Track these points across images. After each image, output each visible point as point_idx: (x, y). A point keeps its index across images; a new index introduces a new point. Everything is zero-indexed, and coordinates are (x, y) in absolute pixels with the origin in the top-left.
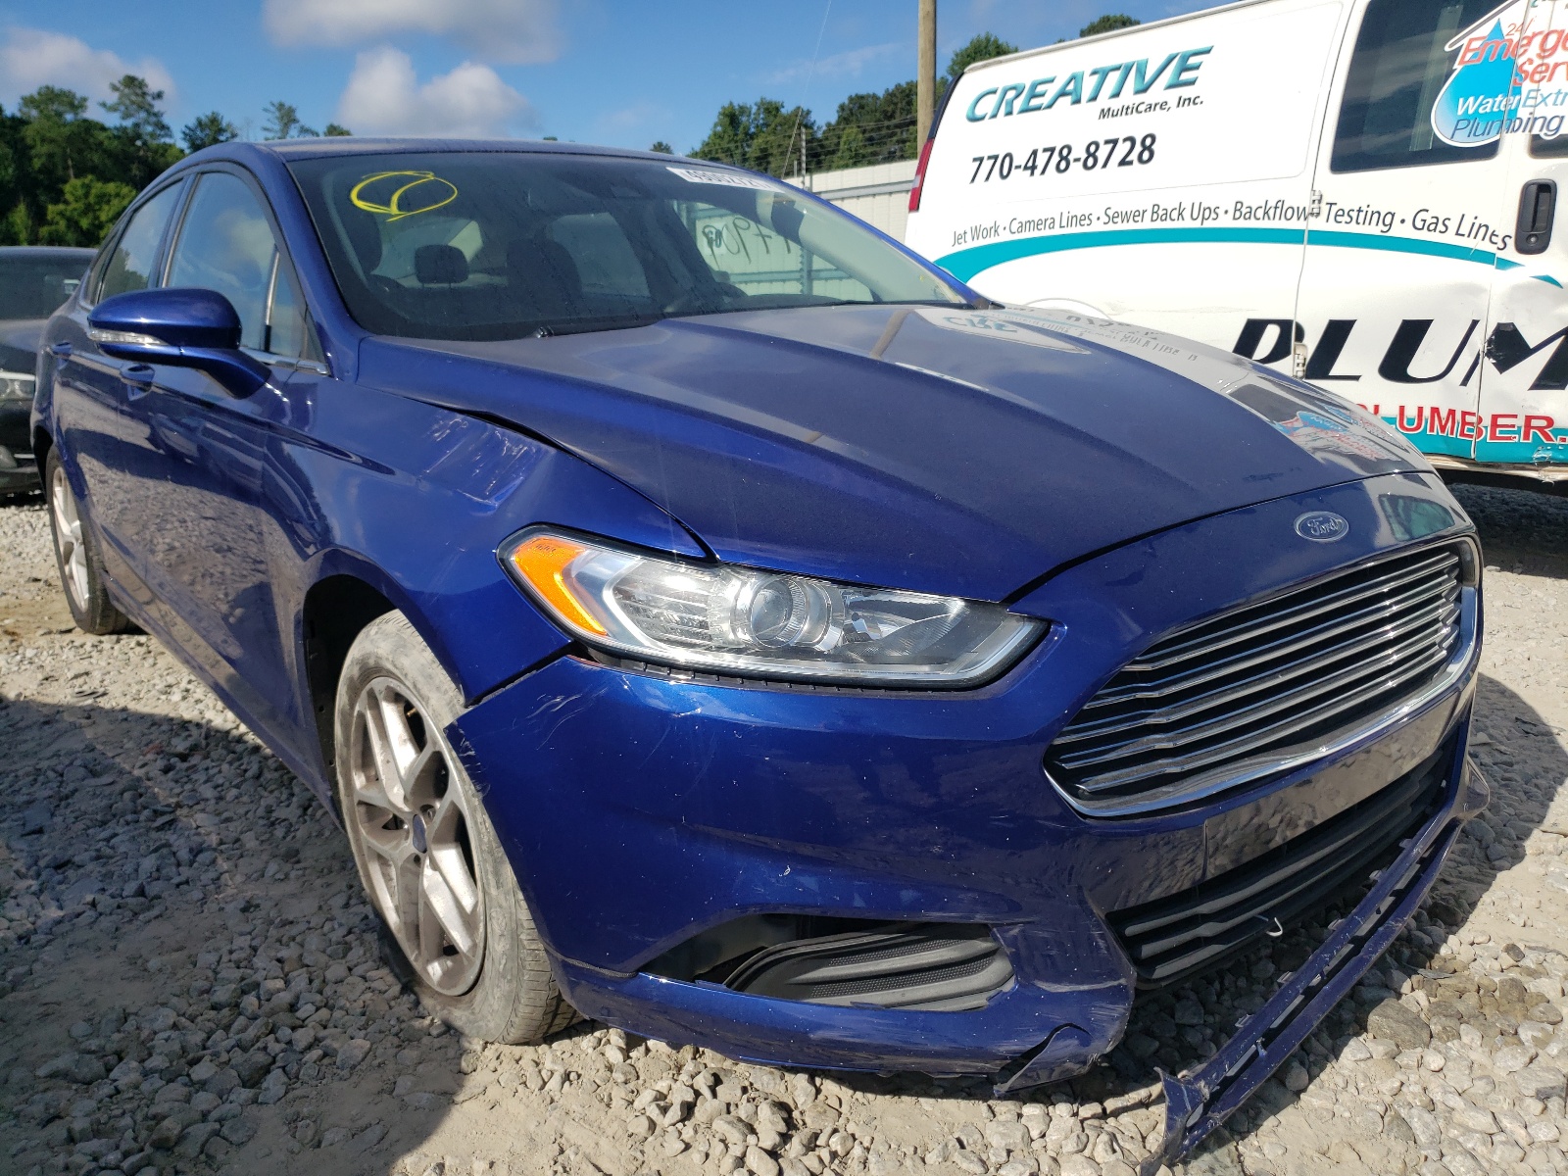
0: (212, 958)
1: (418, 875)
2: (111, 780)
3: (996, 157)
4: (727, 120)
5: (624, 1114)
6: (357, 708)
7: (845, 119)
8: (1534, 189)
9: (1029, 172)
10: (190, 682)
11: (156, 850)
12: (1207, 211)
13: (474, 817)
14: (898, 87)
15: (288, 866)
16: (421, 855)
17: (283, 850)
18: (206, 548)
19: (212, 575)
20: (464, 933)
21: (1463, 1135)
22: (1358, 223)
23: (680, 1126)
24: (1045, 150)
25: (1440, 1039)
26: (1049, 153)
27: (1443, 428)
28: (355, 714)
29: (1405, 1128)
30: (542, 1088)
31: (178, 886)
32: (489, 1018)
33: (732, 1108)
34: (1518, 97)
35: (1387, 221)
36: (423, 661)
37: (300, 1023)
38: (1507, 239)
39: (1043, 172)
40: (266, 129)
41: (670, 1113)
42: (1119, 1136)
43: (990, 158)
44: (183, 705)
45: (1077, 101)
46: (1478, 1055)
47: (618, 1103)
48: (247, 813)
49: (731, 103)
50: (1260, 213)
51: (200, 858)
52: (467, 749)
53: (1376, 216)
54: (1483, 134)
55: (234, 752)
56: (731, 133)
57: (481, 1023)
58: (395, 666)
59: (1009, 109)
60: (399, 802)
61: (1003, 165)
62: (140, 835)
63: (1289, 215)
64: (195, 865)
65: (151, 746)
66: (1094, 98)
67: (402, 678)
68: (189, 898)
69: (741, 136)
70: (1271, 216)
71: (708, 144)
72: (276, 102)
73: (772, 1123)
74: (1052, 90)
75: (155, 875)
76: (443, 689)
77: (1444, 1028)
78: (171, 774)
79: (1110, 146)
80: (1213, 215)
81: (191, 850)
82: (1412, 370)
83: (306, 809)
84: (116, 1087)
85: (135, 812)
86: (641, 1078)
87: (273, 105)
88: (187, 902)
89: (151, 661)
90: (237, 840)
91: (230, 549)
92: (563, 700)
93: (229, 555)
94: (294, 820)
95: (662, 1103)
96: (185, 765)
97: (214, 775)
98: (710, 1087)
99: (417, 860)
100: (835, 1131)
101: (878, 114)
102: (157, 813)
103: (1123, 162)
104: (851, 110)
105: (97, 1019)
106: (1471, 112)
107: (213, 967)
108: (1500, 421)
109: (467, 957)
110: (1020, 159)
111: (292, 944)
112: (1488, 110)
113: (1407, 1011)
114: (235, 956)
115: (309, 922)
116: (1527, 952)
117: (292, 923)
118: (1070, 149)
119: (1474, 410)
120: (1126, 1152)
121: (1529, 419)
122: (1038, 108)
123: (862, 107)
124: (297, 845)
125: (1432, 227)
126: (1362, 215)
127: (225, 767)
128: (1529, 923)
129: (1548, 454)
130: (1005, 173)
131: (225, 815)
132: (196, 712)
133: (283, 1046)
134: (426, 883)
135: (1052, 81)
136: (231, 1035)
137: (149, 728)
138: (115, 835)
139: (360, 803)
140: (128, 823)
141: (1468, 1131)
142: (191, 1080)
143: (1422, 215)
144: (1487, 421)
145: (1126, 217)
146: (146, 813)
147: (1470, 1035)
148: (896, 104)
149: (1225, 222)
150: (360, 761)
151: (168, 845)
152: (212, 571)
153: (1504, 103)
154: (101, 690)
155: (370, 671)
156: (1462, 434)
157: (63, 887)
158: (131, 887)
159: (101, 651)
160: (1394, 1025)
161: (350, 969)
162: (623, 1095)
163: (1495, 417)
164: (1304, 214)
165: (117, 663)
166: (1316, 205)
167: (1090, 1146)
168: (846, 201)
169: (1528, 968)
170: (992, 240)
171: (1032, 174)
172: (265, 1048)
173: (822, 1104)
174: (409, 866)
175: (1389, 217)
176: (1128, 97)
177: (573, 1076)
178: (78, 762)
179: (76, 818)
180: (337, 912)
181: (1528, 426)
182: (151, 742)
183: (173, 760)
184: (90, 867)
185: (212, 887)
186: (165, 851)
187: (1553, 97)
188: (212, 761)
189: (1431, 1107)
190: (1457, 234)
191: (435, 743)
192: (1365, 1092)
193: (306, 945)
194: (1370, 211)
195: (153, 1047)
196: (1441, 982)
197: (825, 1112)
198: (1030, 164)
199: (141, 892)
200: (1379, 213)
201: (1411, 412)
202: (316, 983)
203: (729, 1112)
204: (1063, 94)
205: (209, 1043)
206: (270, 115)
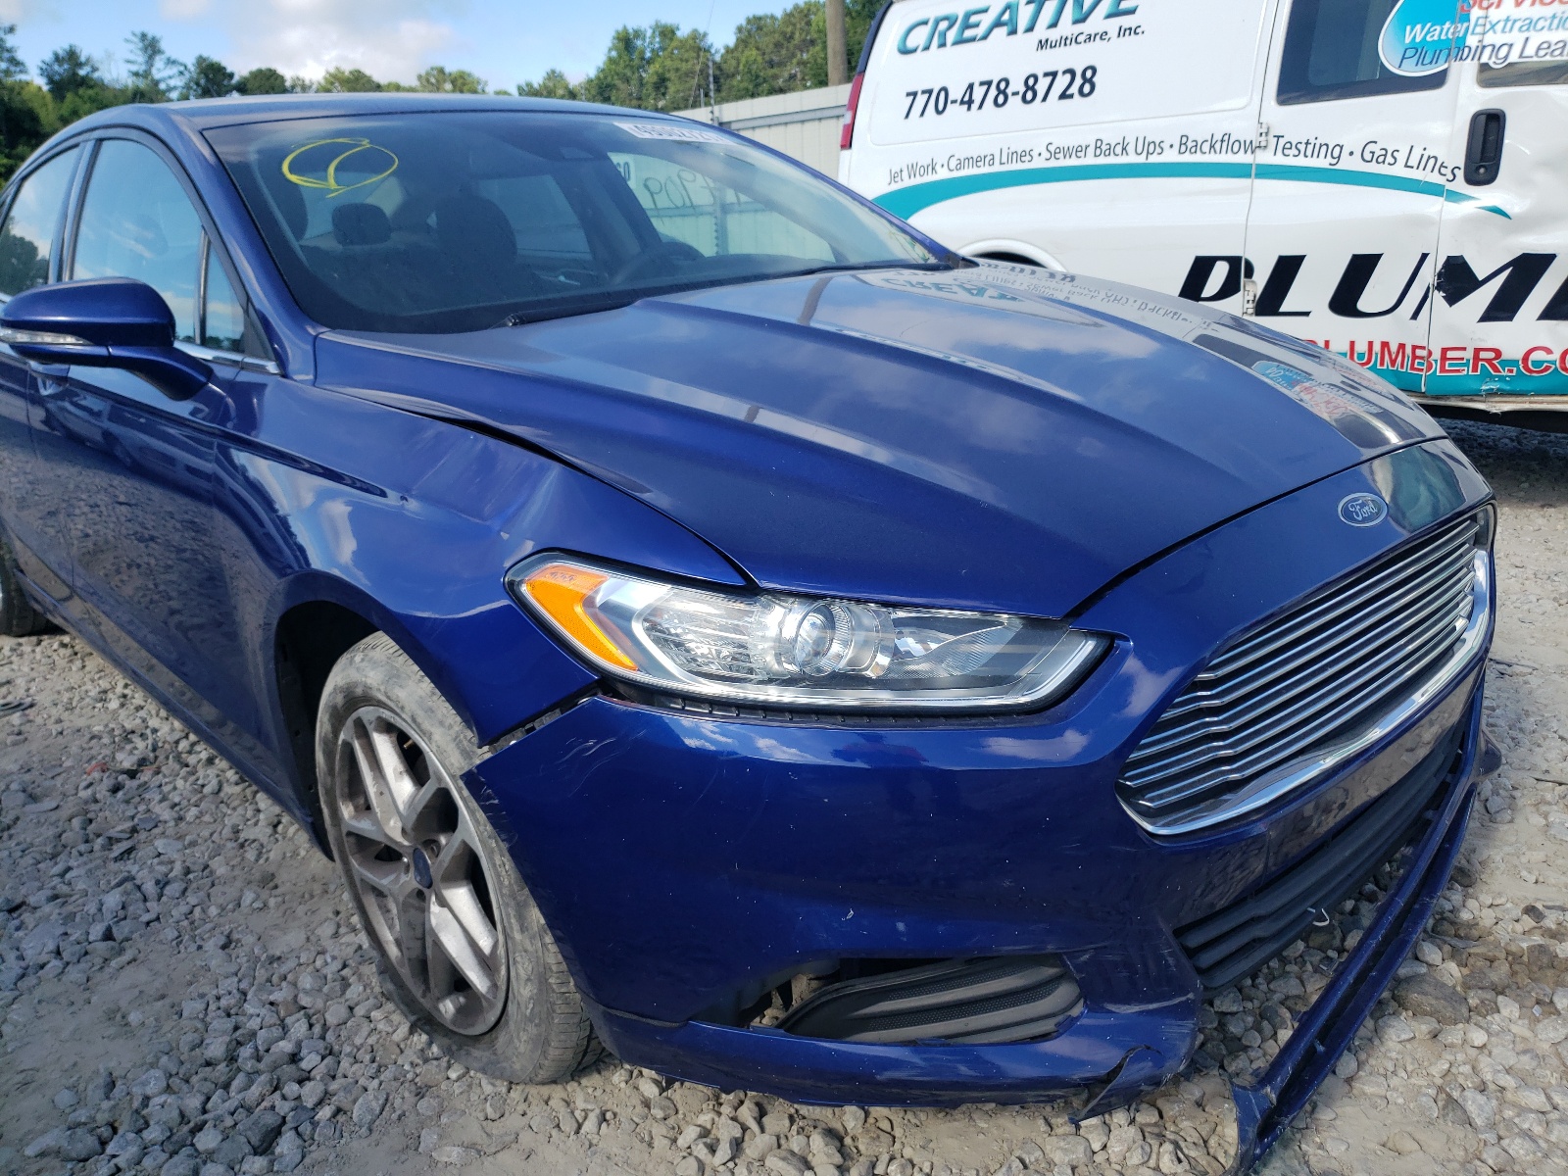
0: (199, 1006)
1: (424, 910)
2: (54, 805)
3: (930, 92)
4: (621, 45)
5: (669, 1155)
6: (342, 737)
7: (743, 41)
8: (1483, 118)
9: (966, 106)
10: (126, 686)
11: (119, 885)
12: (1152, 146)
13: (491, 859)
14: (796, 7)
15: (264, 894)
16: (425, 890)
17: (257, 876)
18: (127, 536)
19: (139, 566)
20: (481, 973)
21: (1519, 1115)
22: (1306, 156)
23: (731, 1165)
24: (982, 84)
25: (1479, 1014)
26: (986, 87)
27: (1393, 362)
28: (340, 742)
29: (1459, 1113)
30: (577, 1132)
31: (148, 924)
32: (515, 1059)
33: (783, 1141)
34: (1465, 25)
35: (1336, 154)
36: (421, 692)
37: (305, 1075)
38: (1456, 171)
39: (980, 107)
40: (128, 62)
41: (719, 1153)
42: (1182, 1144)
43: (924, 92)
44: (123, 713)
45: (1013, 32)
46: (1520, 1029)
47: (660, 1143)
48: (211, 835)
49: (625, 27)
50: (1206, 146)
51: (168, 890)
52: (489, 798)
53: (1324, 148)
54: (1431, 63)
55: (187, 766)
56: (626, 58)
57: (504, 1064)
58: (388, 697)
59: (942, 41)
60: (398, 837)
61: (938, 100)
62: (97, 868)
63: (1236, 149)
64: (164, 899)
65: (94, 762)
66: (1030, 29)
67: (398, 711)
68: (162, 937)
69: (636, 62)
70: (1218, 150)
71: (603, 70)
72: (138, 31)
73: (828, 1155)
74: (986, 20)
75: (121, 914)
76: (447, 724)
77: (1482, 1002)
78: (120, 794)
79: (1050, 78)
80: (1158, 150)
81: (158, 882)
82: (1362, 305)
83: (275, 826)
84: (116, 1165)
85: (87, 841)
86: (681, 1112)
87: (134, 35)
88: (161, 942)
89: (78, 663)
90: (206, 867)
91: (152, 539)
92: (596, 744)
93: (152, 544)
94: (264, 840)
95: (708, 1140)
96: (135, 783)
97: (169, 792)
98: (755, 1118)
99: (420, 895)
100: (892, 1159)
101: (776, 35)
102: (111, 841)
103: (1064, 96)
104: (749, 32)
105: (81, 1087)
106: (1418, 40)
107: (201, 1016)
108: (1450, 354)
109: (487, 999)
110: (956, 93)
111: (284, 984)
112: (1436, 38)
113: (1444, 985)
114: (223, 1002)
115: (298, 958)
116: (1547, 912)
117: (279, 958)
118: (1007, 83)
119: (1425, 344)
120: (1192, 1161)
121: (1477, 351)
122: (973, 39)
123: (760, 28)
124: (272, 869)
125: (1381, 159)
126: (1310, 147)
127: (180, 783)
128: (1541, 879)
129: (1494, 386)
130: (941, 107)
131: (188, 839)
132: (138, 721)
133: (292, 1104)
134: (434, 921)
135: (985, 11)
136: (232, 1094)
137: (88, 743)
138: (69, 869)
139: (349, 834)
140: (81, 855)
141: (1522, 1110)
142: (196, 1150)
143: (1371, 147)
144: (1436, 355)
145: (1068, 152)
146: (100, 841)
147: (1509, 1008)
148: (794, 25)
149: (1171, 156)
150: (346, 790)
151: (130, 878)
152: (138, 561)
153: (1452, 30)
154: (28, 701)
155: (355, 700)
156: (1413, 368)
157: (21, 933)
158: (97, 931)
159: (21, 655)
160: (1433, 1002)
161: (351, 1009)
162: (664, 1132)
163: (1444, 351)
164: (1252, 147)
165: (42, 668)
166: (1264, 137)
167: (1154, 1156)
168: (757, 131)
169: (1550, 930)
170: (930, 178)
171: (969, 109)
172: (273, 1108)
173: (873, 1128)
174: (411, 901)
175: (1338, 149)
176: (1066, 27)
177: (609, 1115)
178: (14, 786)
179: (23, 851)
180: (328, 944)
181: (1476, 358)
182: (92, 758)
183: (121, 778)
184: (47, 909)
185: (185, 923)
186: (128, 886)
187: (1501, 24)
188: (165, 776)
189: (1482, 1088)
190: (1406, 166)
191: (440, 779)
192: (1414, 1075)
193: (299, 984)
194: (1318, 143)
195: (151, 1114)
196: (1472, 951)
197: (878, 1137)
198: (966, 98)
199: (108, 936)
200: (1327, 145)
201: (1361, 347)
202: (317, 1029)
203: (779, 1146)
204: (998, 24)
205: (209, 1106)
206: (131, 46)
